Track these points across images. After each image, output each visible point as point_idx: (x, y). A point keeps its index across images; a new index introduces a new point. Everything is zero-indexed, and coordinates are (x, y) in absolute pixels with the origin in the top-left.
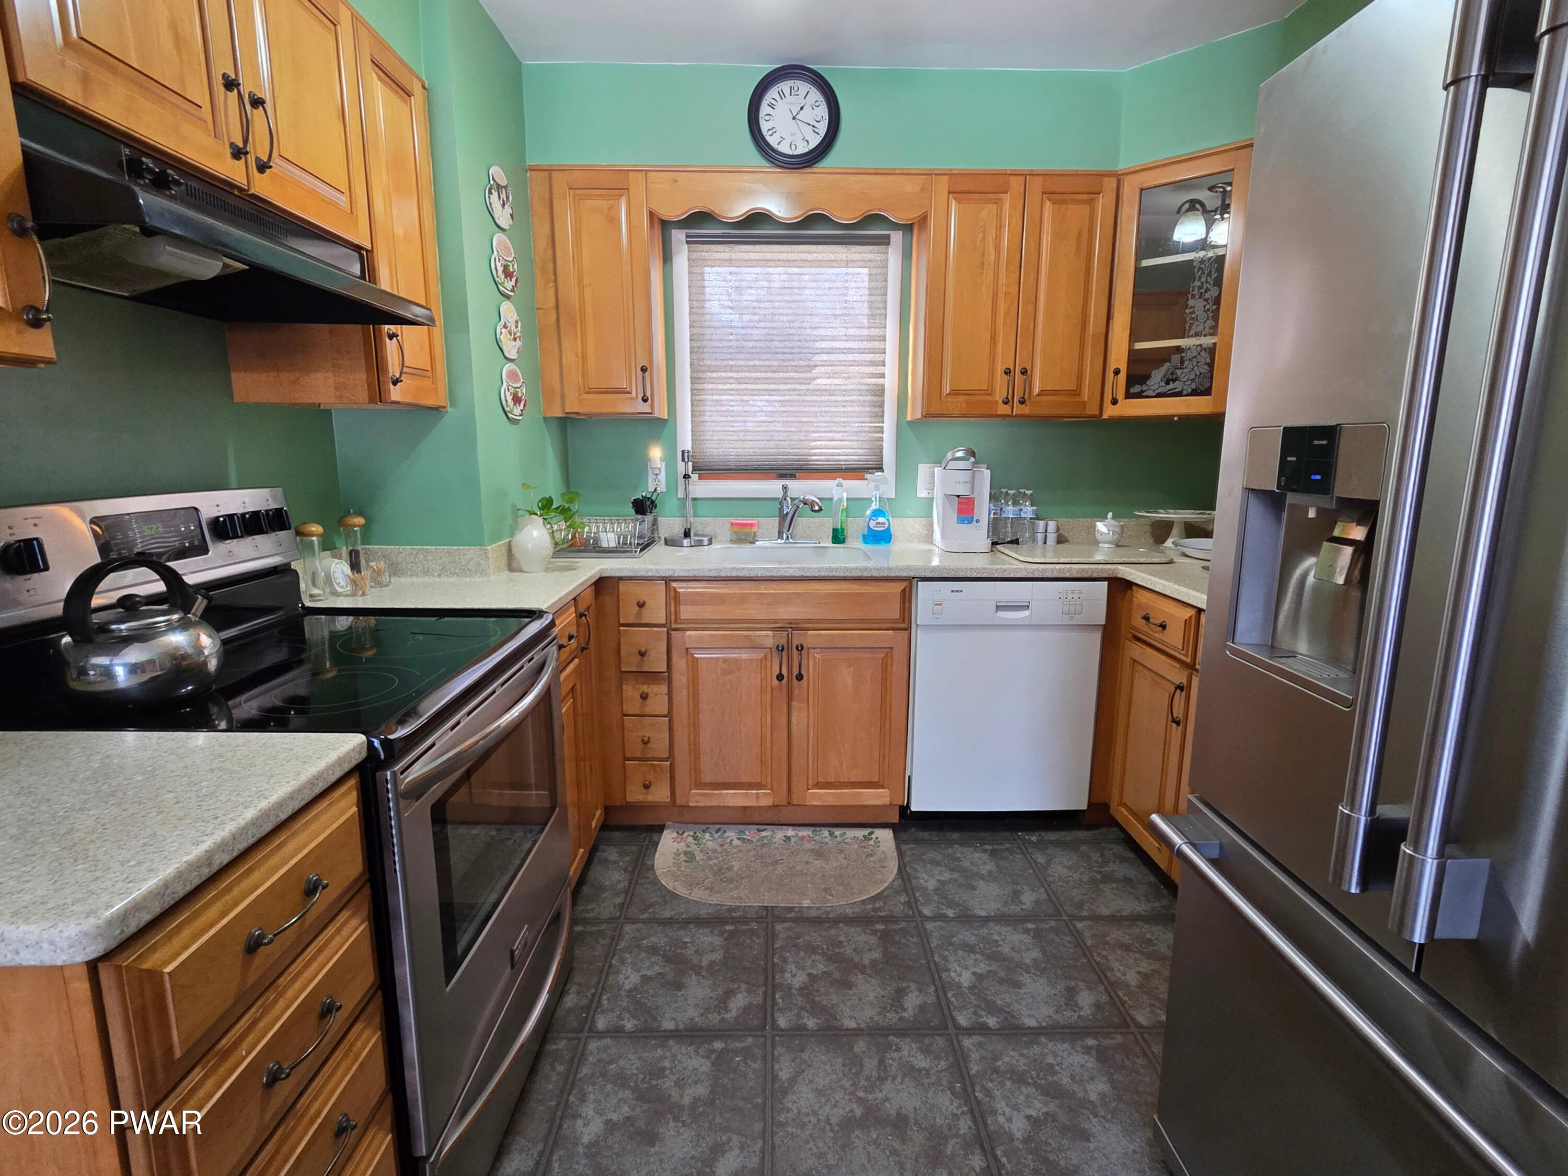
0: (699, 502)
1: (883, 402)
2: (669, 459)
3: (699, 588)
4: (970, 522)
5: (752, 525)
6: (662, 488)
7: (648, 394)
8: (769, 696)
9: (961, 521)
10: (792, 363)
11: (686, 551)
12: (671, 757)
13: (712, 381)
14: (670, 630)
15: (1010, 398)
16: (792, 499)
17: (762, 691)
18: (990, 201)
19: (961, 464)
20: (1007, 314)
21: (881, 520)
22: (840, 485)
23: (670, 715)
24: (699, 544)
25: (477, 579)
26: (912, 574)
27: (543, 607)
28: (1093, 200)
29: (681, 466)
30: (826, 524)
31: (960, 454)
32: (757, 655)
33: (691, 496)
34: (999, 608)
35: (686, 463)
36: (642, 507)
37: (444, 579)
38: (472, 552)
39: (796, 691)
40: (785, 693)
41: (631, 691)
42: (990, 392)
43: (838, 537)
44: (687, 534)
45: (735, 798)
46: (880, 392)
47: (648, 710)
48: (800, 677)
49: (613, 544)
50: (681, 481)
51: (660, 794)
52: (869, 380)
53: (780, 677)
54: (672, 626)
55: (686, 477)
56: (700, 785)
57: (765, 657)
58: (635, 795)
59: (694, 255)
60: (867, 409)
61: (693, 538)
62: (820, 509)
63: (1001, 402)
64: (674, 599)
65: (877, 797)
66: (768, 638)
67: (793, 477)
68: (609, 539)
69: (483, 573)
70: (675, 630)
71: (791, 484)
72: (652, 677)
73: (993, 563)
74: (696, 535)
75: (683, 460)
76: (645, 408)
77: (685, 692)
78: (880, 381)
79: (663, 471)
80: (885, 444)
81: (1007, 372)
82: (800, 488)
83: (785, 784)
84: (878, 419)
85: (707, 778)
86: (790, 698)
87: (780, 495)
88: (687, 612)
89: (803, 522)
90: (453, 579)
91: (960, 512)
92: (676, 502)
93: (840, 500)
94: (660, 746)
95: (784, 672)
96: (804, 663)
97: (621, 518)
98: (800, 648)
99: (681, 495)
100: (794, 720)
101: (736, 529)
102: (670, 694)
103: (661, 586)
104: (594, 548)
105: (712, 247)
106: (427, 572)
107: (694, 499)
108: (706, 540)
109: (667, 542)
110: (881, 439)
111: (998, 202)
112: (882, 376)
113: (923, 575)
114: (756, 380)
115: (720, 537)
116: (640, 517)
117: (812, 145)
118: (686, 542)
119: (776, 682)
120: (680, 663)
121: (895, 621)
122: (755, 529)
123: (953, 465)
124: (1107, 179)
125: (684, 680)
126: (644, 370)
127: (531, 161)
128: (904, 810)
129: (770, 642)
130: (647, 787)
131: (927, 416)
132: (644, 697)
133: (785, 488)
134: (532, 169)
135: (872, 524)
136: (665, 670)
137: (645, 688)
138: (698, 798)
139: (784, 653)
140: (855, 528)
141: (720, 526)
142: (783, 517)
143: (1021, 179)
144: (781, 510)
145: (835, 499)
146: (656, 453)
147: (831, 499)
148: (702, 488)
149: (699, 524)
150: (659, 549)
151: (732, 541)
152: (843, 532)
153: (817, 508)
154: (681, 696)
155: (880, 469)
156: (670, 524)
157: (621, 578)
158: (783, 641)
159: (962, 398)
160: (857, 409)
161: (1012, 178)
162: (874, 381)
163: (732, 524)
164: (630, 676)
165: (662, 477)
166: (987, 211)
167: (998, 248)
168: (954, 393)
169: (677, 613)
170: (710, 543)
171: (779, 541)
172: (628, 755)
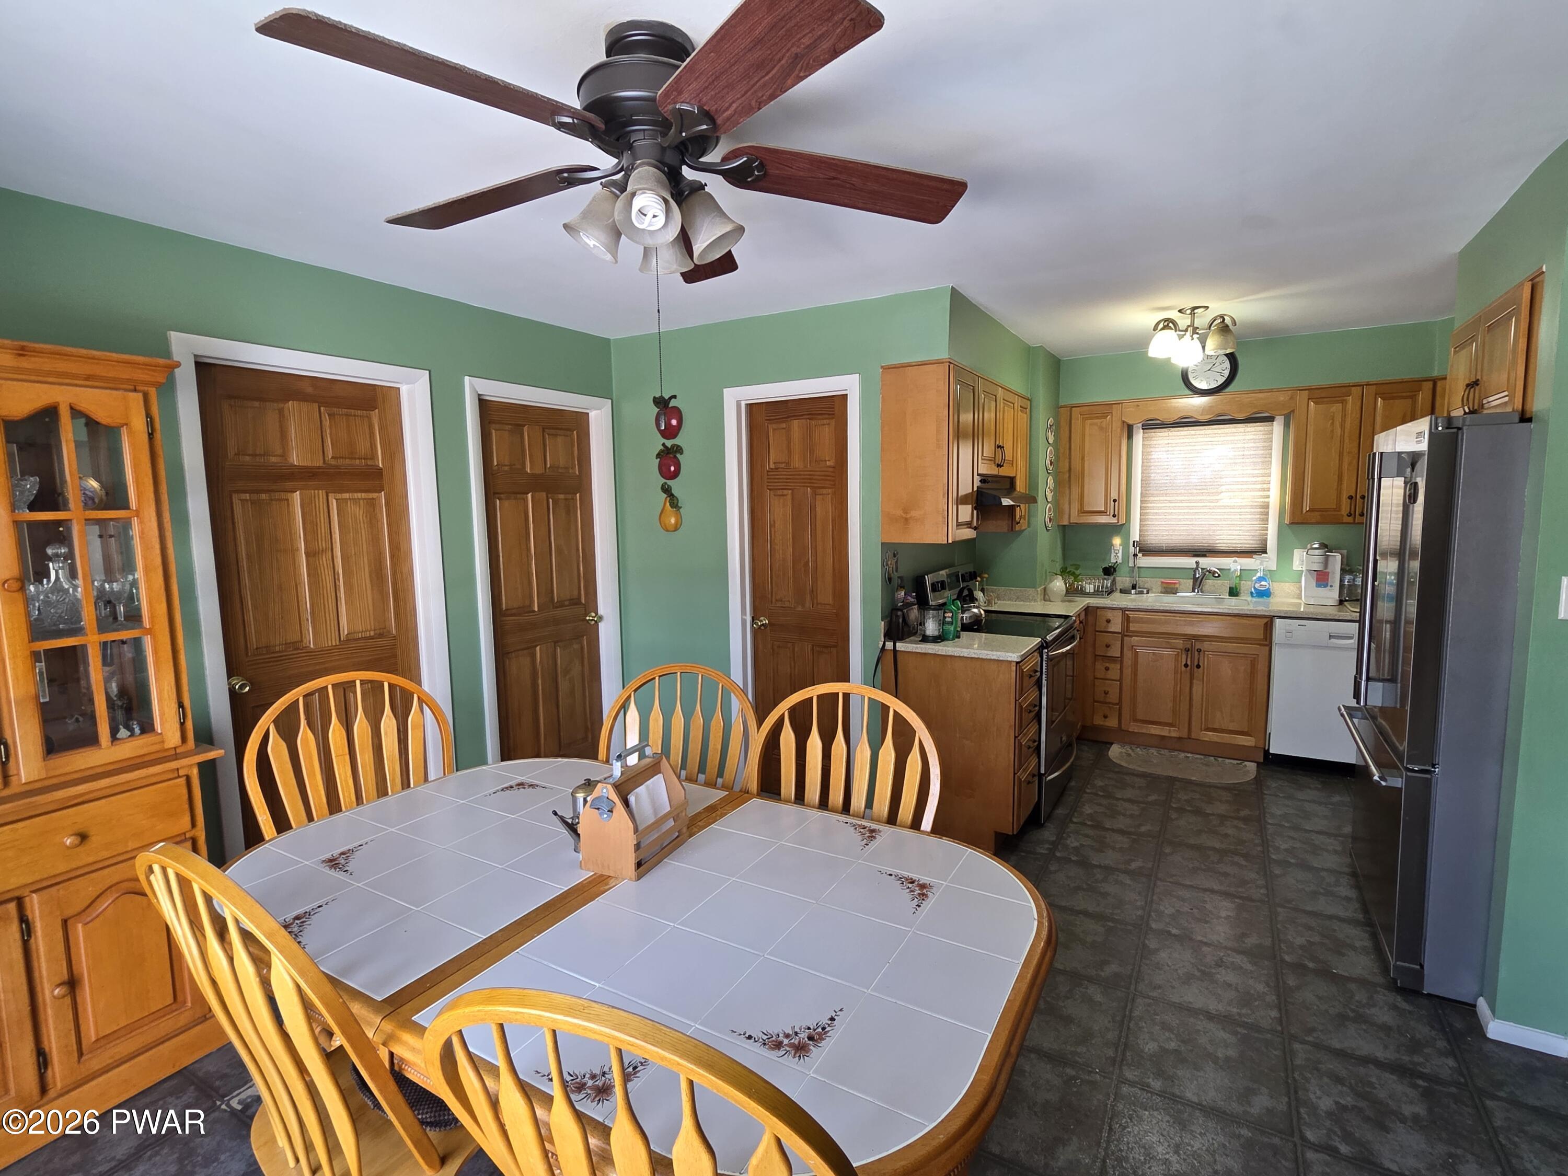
0: (1142, 570)
1: (1268, 512)
2: (1125, 545)
3: (1141, 615)
4: (1326, 586)
5: (1175, 583)
6: (1120, 561)
7: (1116, 513)
8: (1179, 675)
9: (1318, 586)
10: (1206, 491)
11: (1133, 596)
12: (1120, 703)
13: (1154, 502)
14: (1123, 636)
15: (1352, 512)
16: (1202, 569)
17: (1176, 672)
18: (1338, 402)
19: (1317, 552)
20: (1350, 464)
21: (1263, 583)
22: (1235, 562)
23: (1120, 680)
24: (1141, 593)
25: (1032, 603)
26: (1272, 614)
27: (1071, 614)
28: (1415, 395)
29: (1132, 550)
30: (1225, 585)
31: (1316, 546)
32: (1172, 653)
33: (1138, 565)
34: (1331, 637)
35: (1136, 548)
36: (1109, 571)
37: (1017, 603)
38: (1031, 591)
39: (1196, 675)
40: (1188, 675)
41: (1100, 666)
42: (1338, 508)
43: (1233, 592)
44: (1134, 587)
45: (1155, 730)
46: (1266, 506)
47: (1108, 677)
48: (1198, 666)
49: (1092, 591)
50: (1131, 557)
51: (1112, 722)
52: (1259, 500)
53: (1186, 665)
54: (1126, 633)
55: (1135, 555)
56: (1136, 720)
57: (1178, 654)
58: (1098, 721)
59: (1146, 435)
60: (1258, 516)
61: (1138, 589)
62: (1219, 576)
63: (1345, 515)
64: (1127, 620)
65: (1248, 741)
66: (1179, 643)
67: (1204, 556)
68: (1090, 588)
69: (1035, 601)
70: (1126, 636)
71: (1201, 560)
72: (1112, 659)
73: (1339, 611)
74: (1139, 588)
75: (1134, 546)
76: (1114, 520)
77: (1130, 669)
78: (1266, 500)
79: (1121, 551)
80: (1269, 537)
81: (1351, 498)
82: (1207, 562)
83: (1186, 725)
84: (1264, 523)
85: (1140, 716)
86: (1192, 678)
87: (1195, 566)
88: (1133, 627)
89: (1209, 583)
90: (1022, 603)
91: (1318, 580)
92: (1128, 569)
93: (1236, 570)
94: (1113, 697)
95: (1189, 663)
96: (1201, 658)
97: (1094, 577)
98: (1199, 651)
99: (1131, 564)
100: (1194, 689)
101: (1165, 585)
102: (1121, 669)
103: (1120, 613)
104: (1082, 593)
105: (1157, 430)
106: (1010, 600)
107: (1139, 567)
108: (1145, 591)
109: (1122, 591)
110: (1267, 534)
111: (1344, 402)
112: (1268, 497)
113: (1279, 615)
114: (1181, 501)
115: (1154, 590)
116: (1106, 577)
117: (1219, 383)
118: (1133, 591)
119: (1183, 668)
120: (1128, 654)
121: (1260, 640)
122: (1177, 586)
123: (1311, 552)
124: (1425, 383)
125: (1130, 662)
126: (1115, 501)
127: (1061, 404)
128: (1267, 752)
129: (1181, 646)
130: (1105, 717)
131: (1292, 523)
132: (1107, 669)
133: (1197, 563)
134: (1062, 407)
135: (1257, 586)
136: (1119, 655)
137: (1107, 665)
138: (1134, 728)
139: (1189, 653)
140: (1246, 586)
141: (1155, 583)
142: (1195, 579)
143: (1359, 389)
144: (1195, 575)
145: (1232, 570)
146: (1117, 541)
147: (1229, 569)
148: (1145, 561)
149: (1141, 582)
150: (1117, 594)
151: (1161, 592)
152: (1237, 589)
153: (1217, 575)
154: (1128, 671)
155: (1265, 552)
156: (1123, 580)
157: (1098, 608)
158: (1189, 646)
159: (1317, 513)
160: (1250, 517)
161: (1353, 388)
162: (1262, 500)
163: (1162, 582)
164: (1100, 658)
165: (1120, 555)
166: (1336, 408)
167: (1343, 427)
168: (1311, 510)
169: (1128, 627)
170: (1148, 592)
171: (1193, 594)
172: (1096, 699)
